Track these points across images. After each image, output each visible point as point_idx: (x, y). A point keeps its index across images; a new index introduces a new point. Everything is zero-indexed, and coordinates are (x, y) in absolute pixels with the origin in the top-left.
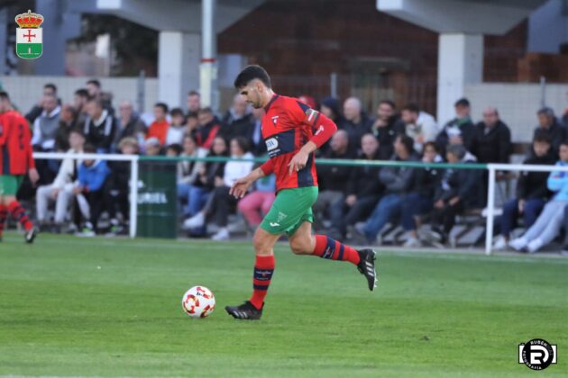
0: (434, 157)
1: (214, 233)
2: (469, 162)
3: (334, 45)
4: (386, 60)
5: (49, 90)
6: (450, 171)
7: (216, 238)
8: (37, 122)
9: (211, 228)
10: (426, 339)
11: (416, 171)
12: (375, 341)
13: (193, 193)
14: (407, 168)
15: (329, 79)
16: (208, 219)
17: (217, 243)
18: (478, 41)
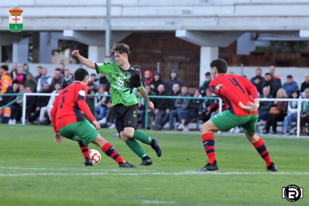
0: (199, 95)
1: (110, 126)
2: (214, 97)
3: (159, 52)
4: (180, 58)
5: (40, 68)
6: (206, 100)
7: (111, 128)
8: (40, 80)
9: (109, 124)
10: (188, 159)
11: (191, 100)
12: (167, 160)
13: (102, 110)
14: (187, 99)
15: (157, 65)
16: (108, 120)
17: (111, 129)
18: (216, 50)
